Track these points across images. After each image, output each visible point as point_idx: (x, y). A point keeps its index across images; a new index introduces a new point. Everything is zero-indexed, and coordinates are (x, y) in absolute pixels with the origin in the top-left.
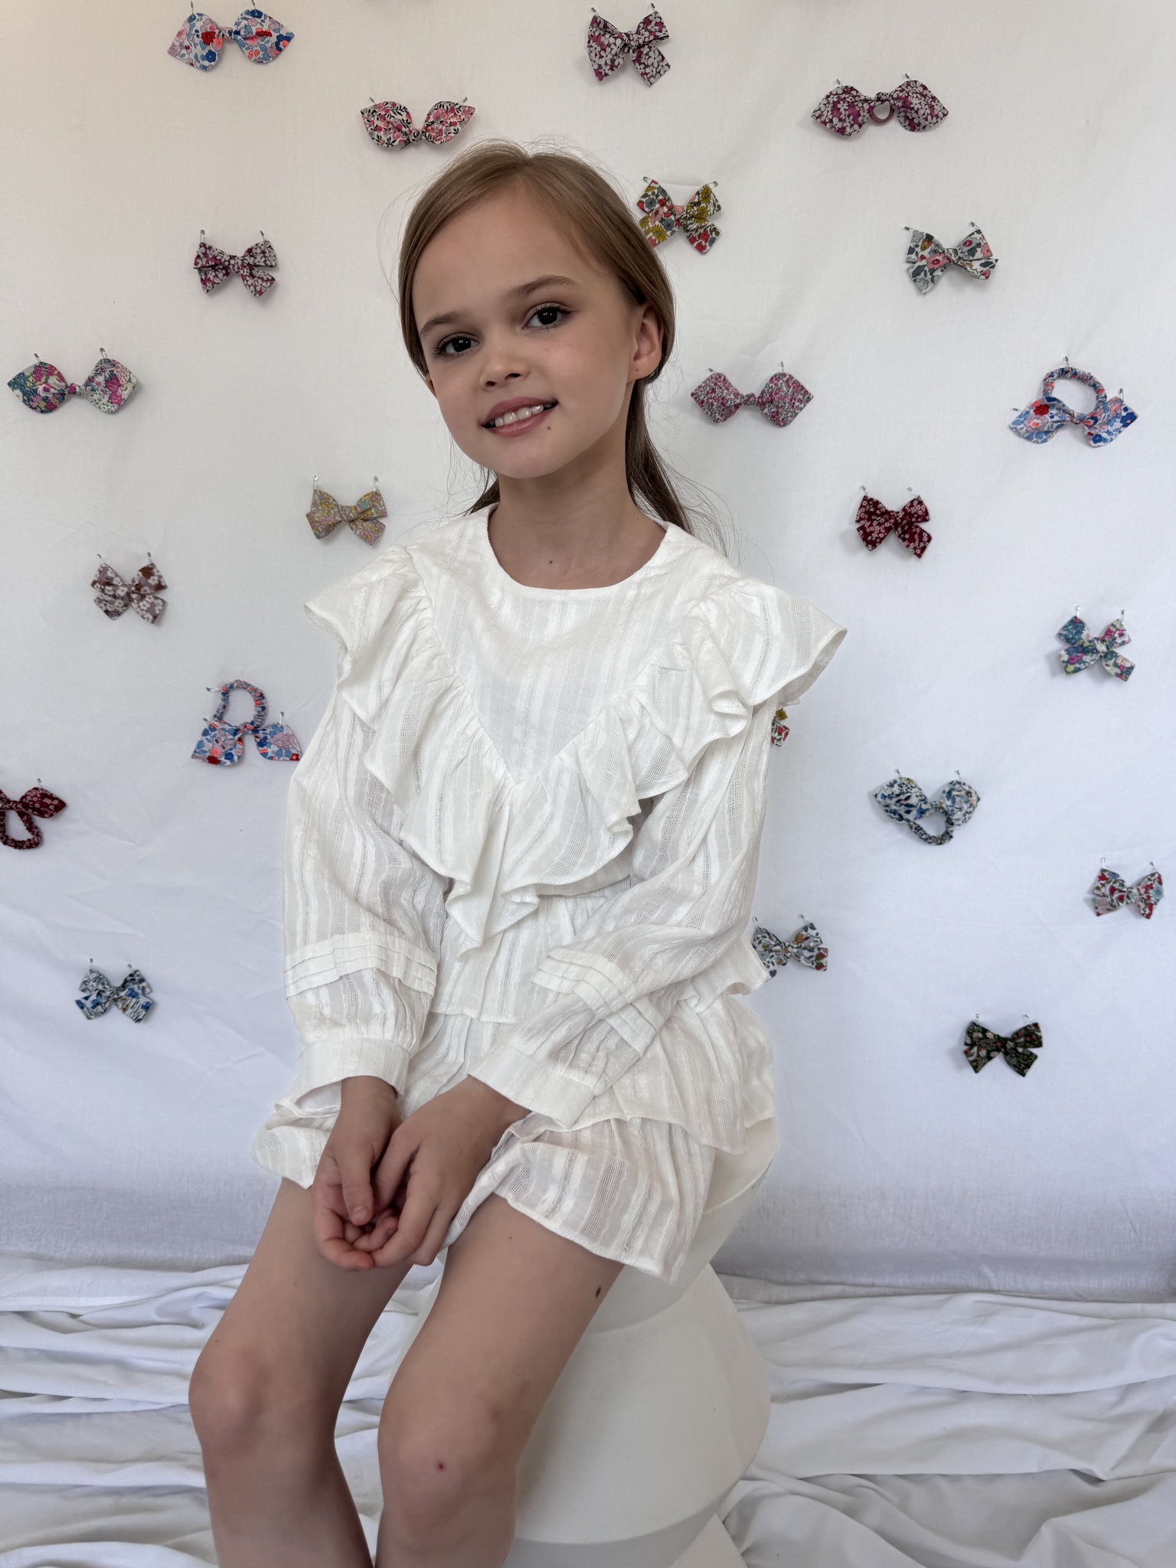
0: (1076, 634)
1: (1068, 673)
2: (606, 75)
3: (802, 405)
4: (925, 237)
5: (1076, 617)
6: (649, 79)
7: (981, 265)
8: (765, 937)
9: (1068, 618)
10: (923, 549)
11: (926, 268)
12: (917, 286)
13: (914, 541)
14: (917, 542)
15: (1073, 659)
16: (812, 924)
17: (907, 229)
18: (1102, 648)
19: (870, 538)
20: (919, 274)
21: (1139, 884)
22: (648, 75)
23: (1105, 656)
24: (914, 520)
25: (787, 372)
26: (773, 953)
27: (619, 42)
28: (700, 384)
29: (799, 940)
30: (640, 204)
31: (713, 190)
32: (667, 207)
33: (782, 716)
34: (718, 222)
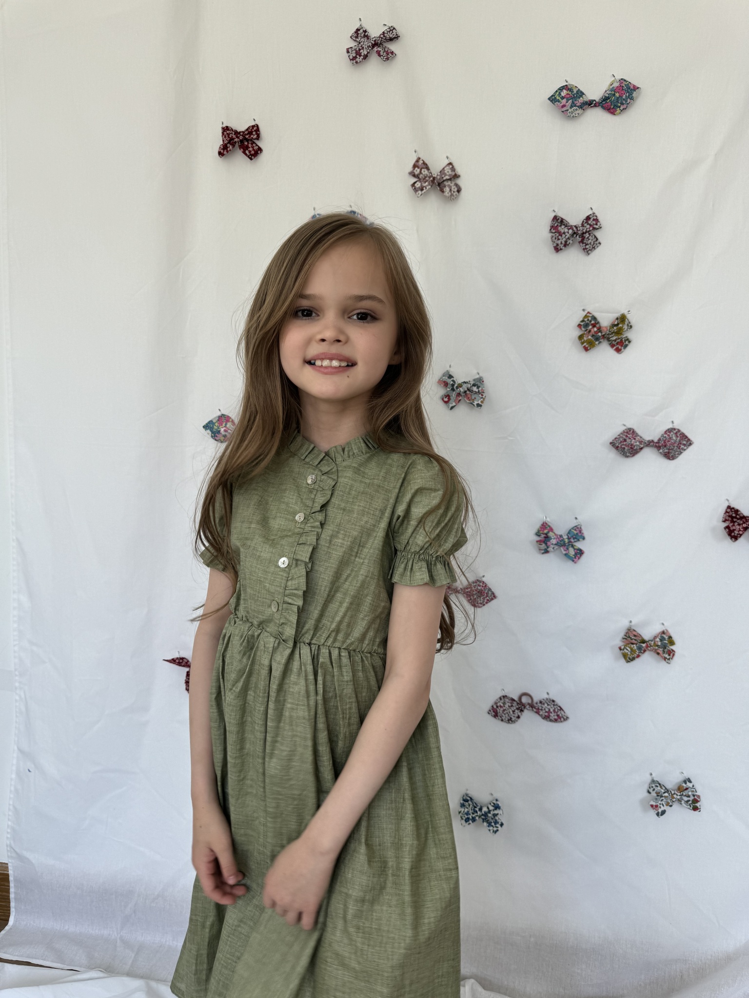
3: (686, 448)
6: (587, 252)
8: (657, 786)
16: (689, 779)
19: (733, 534)
22: (588, 250)
25: (676, 427)
26: (663, 798)
27: (571, 231)
28: (616, 436)
29: (681, 790)
30: (579, 326)
31: (628, 316)
32: (597, 328)
33: (672, 643)
34: (630, 335)
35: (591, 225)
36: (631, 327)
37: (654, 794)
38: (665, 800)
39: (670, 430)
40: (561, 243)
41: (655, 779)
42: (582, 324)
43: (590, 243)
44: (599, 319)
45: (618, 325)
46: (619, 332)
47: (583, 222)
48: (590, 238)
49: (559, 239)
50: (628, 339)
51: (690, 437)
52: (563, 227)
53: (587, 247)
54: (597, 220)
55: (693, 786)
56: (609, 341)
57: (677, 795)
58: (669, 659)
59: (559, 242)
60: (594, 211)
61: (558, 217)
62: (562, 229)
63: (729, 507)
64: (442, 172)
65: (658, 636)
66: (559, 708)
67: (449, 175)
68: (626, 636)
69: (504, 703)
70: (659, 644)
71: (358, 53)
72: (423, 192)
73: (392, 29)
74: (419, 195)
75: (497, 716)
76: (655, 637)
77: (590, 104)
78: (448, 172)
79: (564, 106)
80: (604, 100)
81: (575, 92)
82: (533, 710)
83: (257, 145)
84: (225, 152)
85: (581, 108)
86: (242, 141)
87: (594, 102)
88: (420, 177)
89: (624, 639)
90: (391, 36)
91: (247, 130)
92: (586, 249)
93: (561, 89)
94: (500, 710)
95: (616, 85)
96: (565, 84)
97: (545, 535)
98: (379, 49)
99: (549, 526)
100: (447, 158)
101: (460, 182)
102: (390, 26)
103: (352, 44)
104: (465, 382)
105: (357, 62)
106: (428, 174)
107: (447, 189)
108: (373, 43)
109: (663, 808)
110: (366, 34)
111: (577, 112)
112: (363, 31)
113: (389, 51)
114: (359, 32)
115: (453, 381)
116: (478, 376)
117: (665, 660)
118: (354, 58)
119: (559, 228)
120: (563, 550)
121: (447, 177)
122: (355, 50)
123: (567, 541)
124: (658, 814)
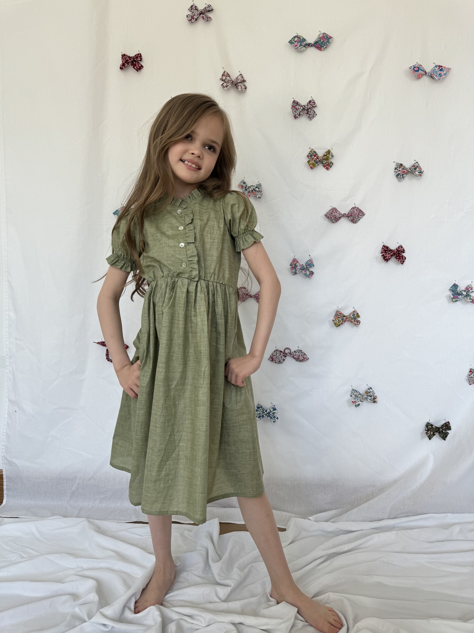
0: (455, 289)
1: (453, 302)
2: (297, 117)
3: (362, 217)
4: (400, 164)
5: (455, 284)
6: (311, 119)
7: (418, 173)
8: (355, 392)
9: (452, 284)
10: (404, 262)
11: (401, 174)
12: (398, 179)
13: (400, 259)
15: (455, 297)
16: (371, 387)
17: (394, 162)
18: (464, 293)
19: (386, 258)
20: (398, 176)
23: (466, 296)
24: (400, 252)
25: (357, 207)
26: (358, 398)
27: (302, 108)
28: (328, 211)
29: (367, 393)
30: (308, 156)
31: (331, 151)
32: (316, 157)
33: (359, 316)
34: (333, 160)
35: (311, 105)
36: (333, 156)
37: (353, 396)
38: (359, 399)
39: (353, 208)
40: (297, 114)
41: (354, 389)
42: (309, 155)
43: (312, 114)
44: (317, 153)
45: (327, 155)
46: (327, 159)
47: (308, 103)
48: (311, 111)
49: (296, 112)
50: (332, 163)
51: (363, 212)
52: (298, 106)
53: (310, 116)
54: (314, 103)
55: (373, 391)
56: (323, 164)
57: (365, 395)
58: (357, 324)
59: (296, 113)
60: (313, 98)
61: (295, 101)
62: (298, 107)
63: (384, 246)
64: (237, 78)
65: (351, 313)
66: (304, 354)
67: (241, 80)
68: (336, 315)
69: (276, 354)
70: (352, 317)
71: (192, 18)
72: (227, 88)
73: (209, 6)
74: (225, 90)
75: (273, 361)
76: (350, 314)
77: (309, 45)
78: (240, 78)
79: (296, 46)
80: (316, 43)
81: (302, 39)
82: (291, 356)
83: (140, 64)
84: (124, 67)
85: (305, 47)
86: (132, 62)
87: (311, 44)
88: (226, 81)
90: (210, 9)
91: (135, 56)
92: (310, 117)
93: (295, 37)
94: (274, 357)
95: (321, 36)
96: (297, 35)
97: (294, 265)
98: (203, 16)
99: (297, 260)
100: (239, 72)
101: (246, 84)
102: (209, 4)
103: (189, 13)
104: (252, 186)
105: (192, 22)
106: (230, 79)
107: (240, 87)
108: (200, 12)
109: (358, 403)
110: (196, 8)
111: (303, 49)
112: (195, 7)
113: (208, 17)
114: (193, 7)
115: (246, 185)
116: (258, 183)
117: (355, 325)
118: (191, 20)
119: (296, 107)
120: (303, 272)
121: (240, 81)
122: (191, 16)
123: (305, 267)
124: (356, 406)
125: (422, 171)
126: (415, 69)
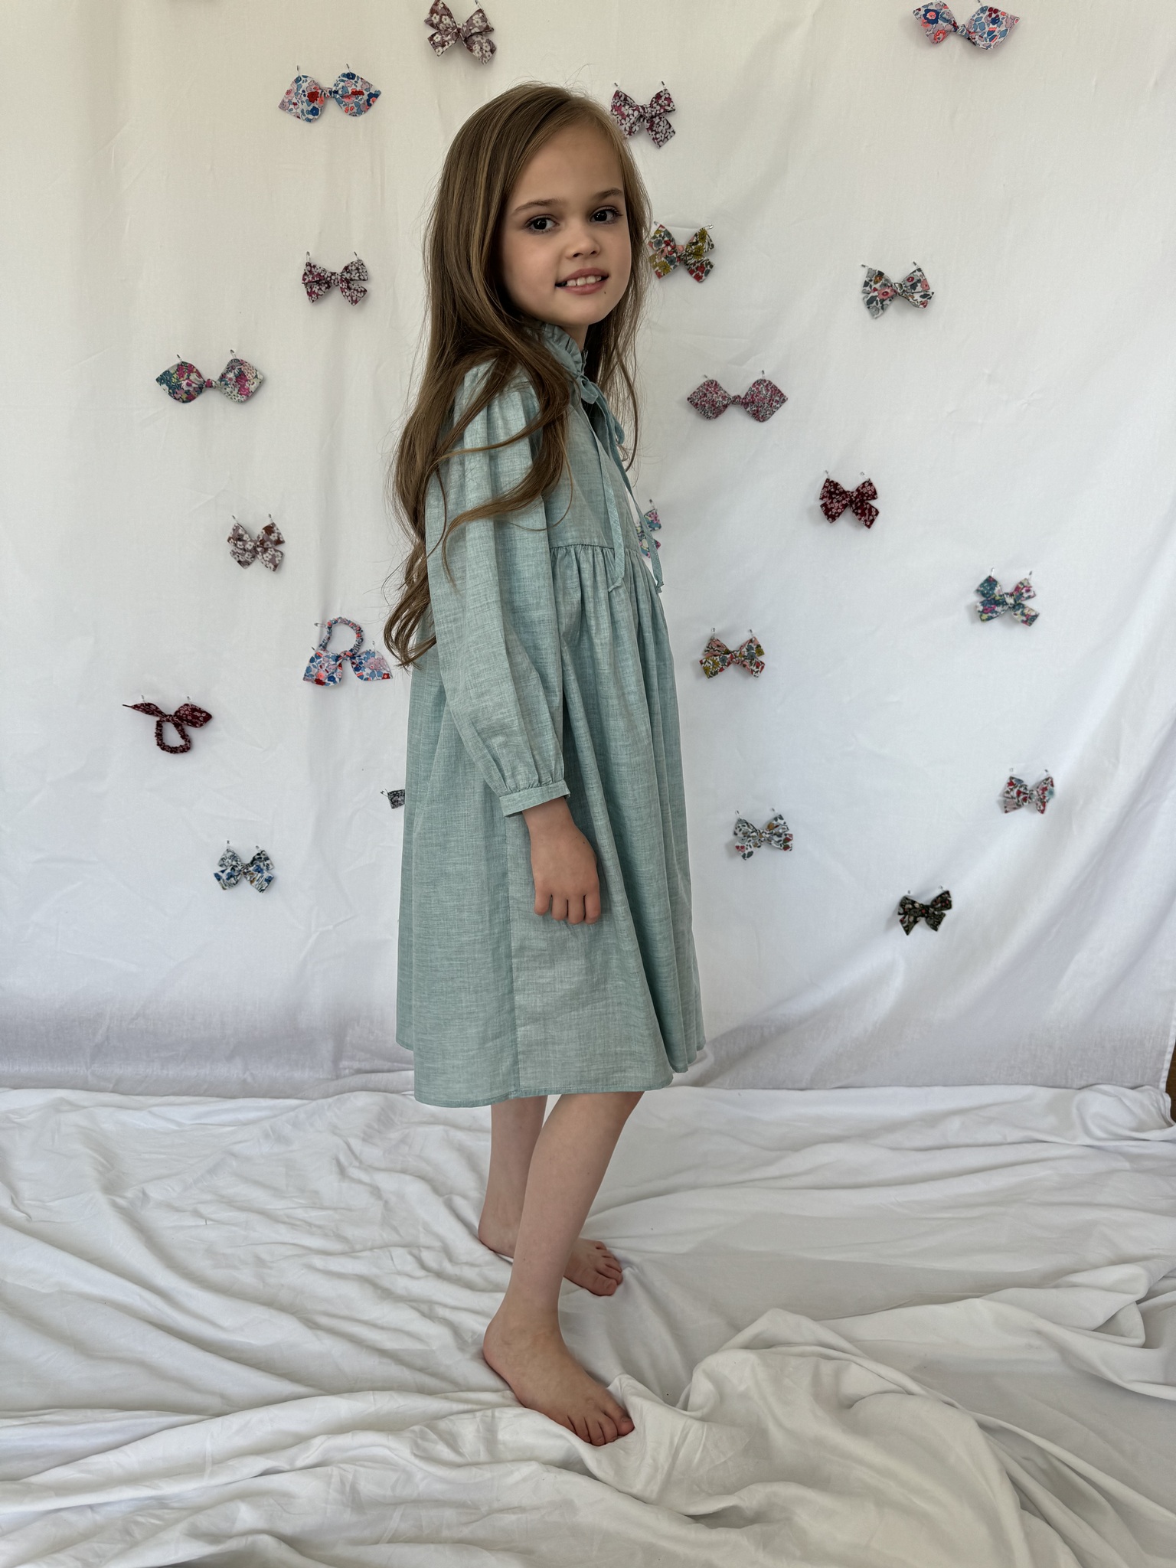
0: (990, 589)
1: (983, 620)
3: (779, 405)
4: (877, 273)
5: (990, 577)
6: (658, 142)
7: (921, 296)
8: (744, 826)
9: (984, 578)
10: (872, 521)
11: (878, 298)
12: (870, 312)
13: (865, 515)
14: (867, 514)
15: (987, 609)
16: (780, 816)
17: (863, 266)
18: (1010, 601)
19: (830, 513)
20: (872, 303)
21: (1038, 788)
22: (658, 140)
23: (1014, 607)
24: (865, 498)
25: (767, 379)
27: (636, 113)
28: (695, 389)
29: (771, 828)
30: (651, 244)
31: (709, 232)
32: (671, 247)
33: (760, 652)
34: (712, 258)
35: (661, 106)
36: (713, 245)
37: (740, 835)
38: (752, 840)
39: (759, 383)
41: (742, 818)
42: (653, 241)
43: (662, 132)
44: (674, 235)
45: (697, 242)
46: (698, 253)
47: (652, 101)
48: (661, 123)
50: (709, 263)
51: (782, 390)
52: (627, 107)
53: (658, 136)
54: (669, 99)
55: (785, 823)
56: (687, 265)
57: (766, 833)
58: (757, 672)
60: (667, 86)
61: (621, 94)
62: (626, 110)
63: (828, 480)
64: (470, 21)
65: (745, 645)
67: (480, 27)
68: (708, 647)
70: (746, 654)
72: (445, 49)
74: (440, 53)
76: (742, 647)
78: (478, 22)
88: (441, 28)
89: (706, 651)
101: (495, 38)
106: (451, 23)
107: (477, 47)
109: (750, 850)
117: (752, 673)
119: (623, 109)
121: (478, 31)
124: (744, 857)
125: (930, 292)
126: (928, 16)
